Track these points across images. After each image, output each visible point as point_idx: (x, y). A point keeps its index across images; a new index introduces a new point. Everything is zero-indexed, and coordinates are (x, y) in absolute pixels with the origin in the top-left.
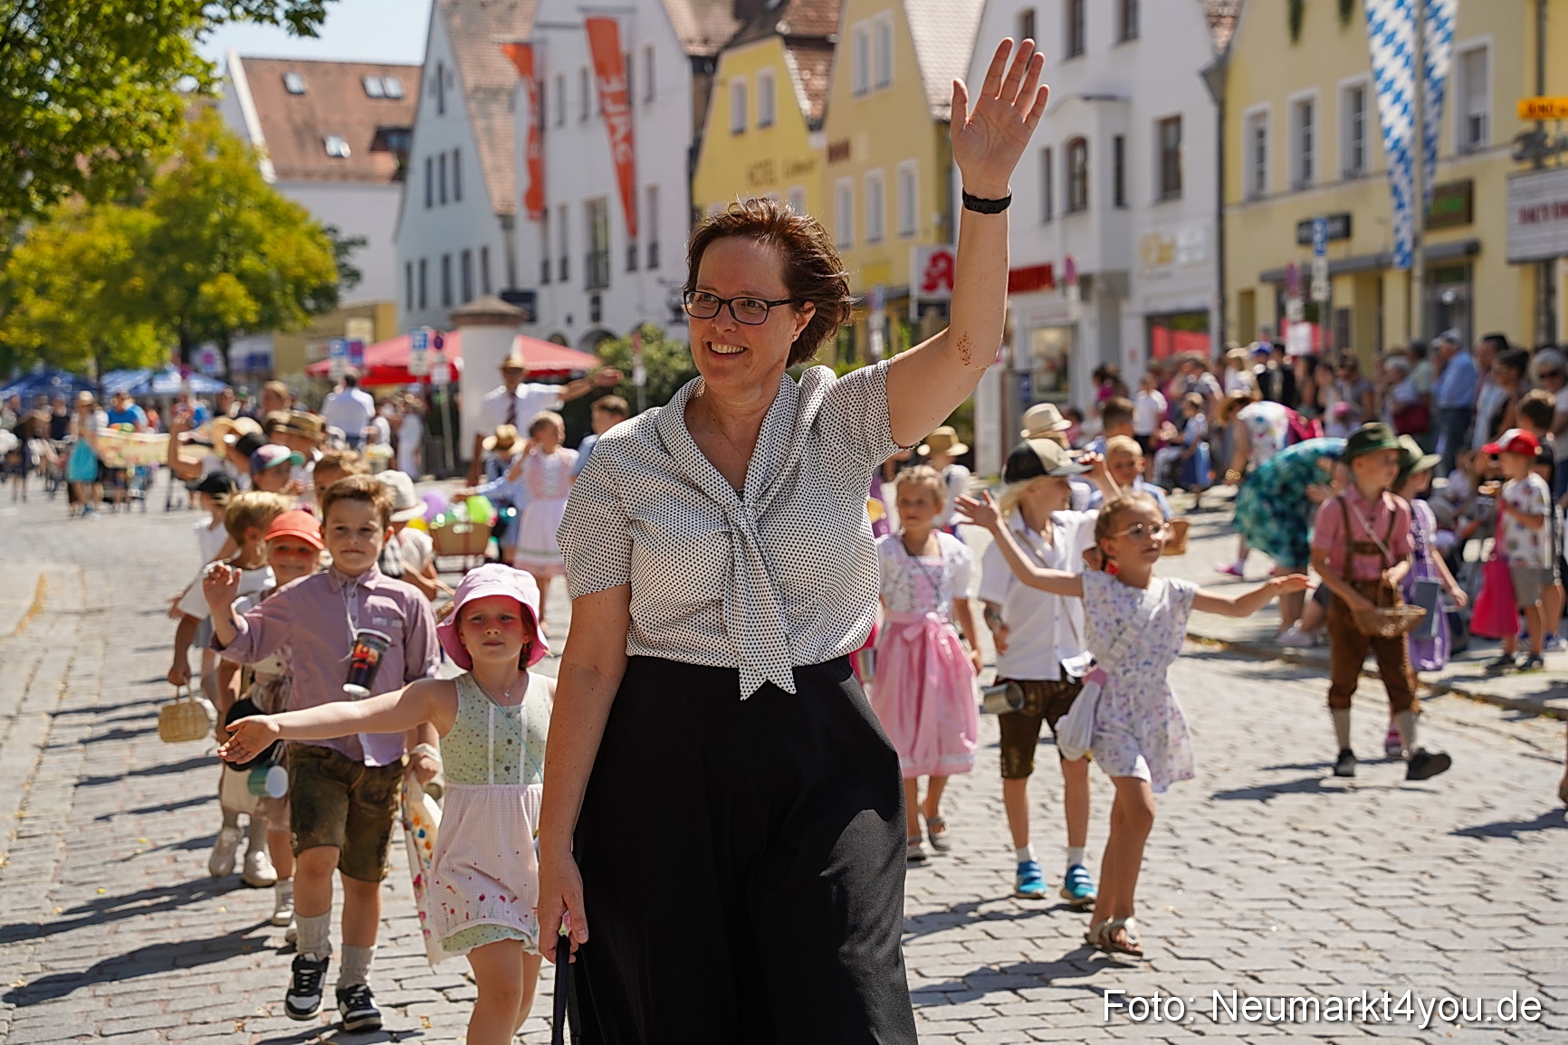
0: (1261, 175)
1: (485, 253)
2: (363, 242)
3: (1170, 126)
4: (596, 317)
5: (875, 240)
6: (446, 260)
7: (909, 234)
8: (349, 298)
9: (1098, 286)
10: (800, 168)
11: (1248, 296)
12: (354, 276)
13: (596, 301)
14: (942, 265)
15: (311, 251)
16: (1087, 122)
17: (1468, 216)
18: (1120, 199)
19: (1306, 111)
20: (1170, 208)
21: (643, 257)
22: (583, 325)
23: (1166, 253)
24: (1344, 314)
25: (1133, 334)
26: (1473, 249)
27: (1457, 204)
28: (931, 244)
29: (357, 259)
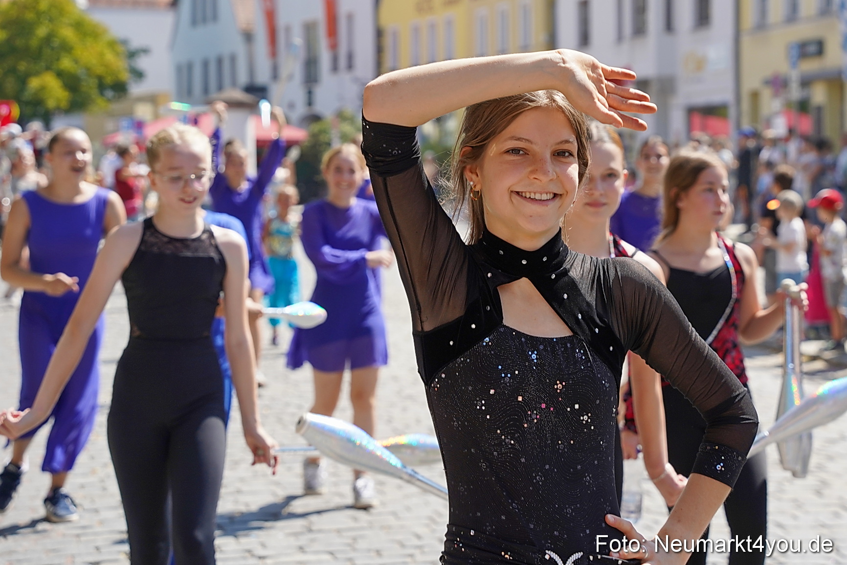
0: (763, 12)
1: (233, 59)
2: (145, 51)
4: (310, 103)
6: (206, 64)
8: (136, 89)
10: (451, 2)
11: (755, 95)
12: (139, 75)
13: (310, 93)
15: (110, 57)
18: (669, 25)
20: (703, 33)
21: (343, 62)
22: (301, 110)
23: (700, 64)
24: (819, 109)
25: (678, 121)
29: (143, 63)
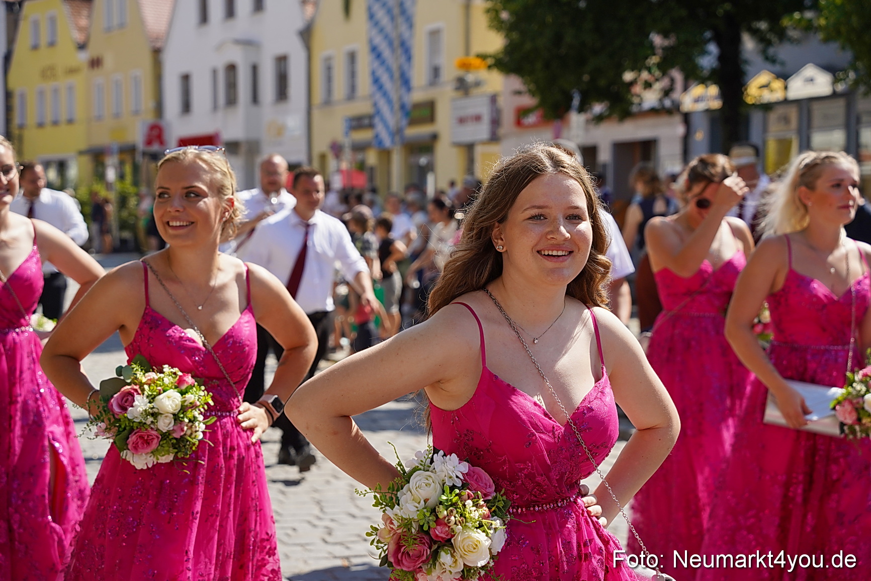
0: (329, 91)
3: (282, 61)
5: (117, 116)
7: (136, 113)
9: (243, 149)
10: (72, 71)
11: (323, 157)
14: (155, 133)
16: (236, 55)
17: (431, 118)
18: (255, 98)
19: (352, 57)
20: (282, 106)
23: (280, 130)
24: (372, 169)
26: (435, 137)
27: (426, 112)
28: (149, 118)
